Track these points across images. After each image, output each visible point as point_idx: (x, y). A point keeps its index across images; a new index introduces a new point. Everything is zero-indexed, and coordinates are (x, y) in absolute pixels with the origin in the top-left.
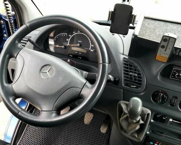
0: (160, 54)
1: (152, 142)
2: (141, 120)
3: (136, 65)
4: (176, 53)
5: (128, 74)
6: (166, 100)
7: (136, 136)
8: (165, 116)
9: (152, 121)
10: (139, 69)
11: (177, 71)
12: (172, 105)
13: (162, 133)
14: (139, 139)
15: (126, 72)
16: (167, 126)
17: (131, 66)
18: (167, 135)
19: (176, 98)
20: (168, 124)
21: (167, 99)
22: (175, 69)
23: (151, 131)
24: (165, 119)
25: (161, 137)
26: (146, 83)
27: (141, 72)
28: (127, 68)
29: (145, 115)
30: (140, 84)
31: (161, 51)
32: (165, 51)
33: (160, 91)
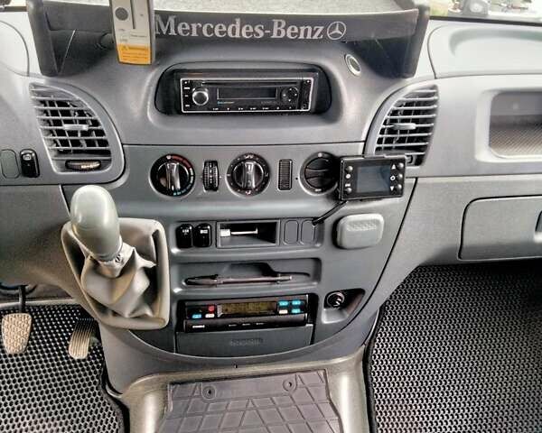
0: (126, 40)
1: (198, 313)
2: (137, 255)
3: (77, 98)
4: (169, 31)
5: (61, 133)
6: (192, 178)
7: (148, 312)
8: (203, 226)
9: (175, 250)
10: (89, 107)
11: (191, 84)
12: (212, 187)
13: (213, 277)
14: (159, 319)
15: (54, 127)
16: (219, 252)
17: (61, 104)
18: (228, 278)
19: (215, 163)
20: (219, 246)
21: (194, 176)
22: (184, 81)
23: (184, 284)
24: (206, 232)
25: (214, 289)
26: (122, 144)
27: (96, 117)
28: (54, 113)
29: (147, 239)
30: (108, 153)
31: (123, 30)
32: (134, 28)
33: (169, 158)
